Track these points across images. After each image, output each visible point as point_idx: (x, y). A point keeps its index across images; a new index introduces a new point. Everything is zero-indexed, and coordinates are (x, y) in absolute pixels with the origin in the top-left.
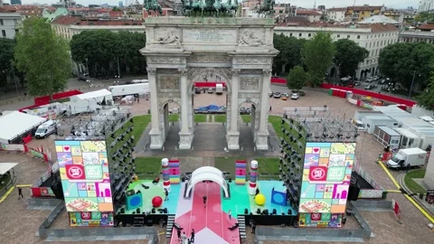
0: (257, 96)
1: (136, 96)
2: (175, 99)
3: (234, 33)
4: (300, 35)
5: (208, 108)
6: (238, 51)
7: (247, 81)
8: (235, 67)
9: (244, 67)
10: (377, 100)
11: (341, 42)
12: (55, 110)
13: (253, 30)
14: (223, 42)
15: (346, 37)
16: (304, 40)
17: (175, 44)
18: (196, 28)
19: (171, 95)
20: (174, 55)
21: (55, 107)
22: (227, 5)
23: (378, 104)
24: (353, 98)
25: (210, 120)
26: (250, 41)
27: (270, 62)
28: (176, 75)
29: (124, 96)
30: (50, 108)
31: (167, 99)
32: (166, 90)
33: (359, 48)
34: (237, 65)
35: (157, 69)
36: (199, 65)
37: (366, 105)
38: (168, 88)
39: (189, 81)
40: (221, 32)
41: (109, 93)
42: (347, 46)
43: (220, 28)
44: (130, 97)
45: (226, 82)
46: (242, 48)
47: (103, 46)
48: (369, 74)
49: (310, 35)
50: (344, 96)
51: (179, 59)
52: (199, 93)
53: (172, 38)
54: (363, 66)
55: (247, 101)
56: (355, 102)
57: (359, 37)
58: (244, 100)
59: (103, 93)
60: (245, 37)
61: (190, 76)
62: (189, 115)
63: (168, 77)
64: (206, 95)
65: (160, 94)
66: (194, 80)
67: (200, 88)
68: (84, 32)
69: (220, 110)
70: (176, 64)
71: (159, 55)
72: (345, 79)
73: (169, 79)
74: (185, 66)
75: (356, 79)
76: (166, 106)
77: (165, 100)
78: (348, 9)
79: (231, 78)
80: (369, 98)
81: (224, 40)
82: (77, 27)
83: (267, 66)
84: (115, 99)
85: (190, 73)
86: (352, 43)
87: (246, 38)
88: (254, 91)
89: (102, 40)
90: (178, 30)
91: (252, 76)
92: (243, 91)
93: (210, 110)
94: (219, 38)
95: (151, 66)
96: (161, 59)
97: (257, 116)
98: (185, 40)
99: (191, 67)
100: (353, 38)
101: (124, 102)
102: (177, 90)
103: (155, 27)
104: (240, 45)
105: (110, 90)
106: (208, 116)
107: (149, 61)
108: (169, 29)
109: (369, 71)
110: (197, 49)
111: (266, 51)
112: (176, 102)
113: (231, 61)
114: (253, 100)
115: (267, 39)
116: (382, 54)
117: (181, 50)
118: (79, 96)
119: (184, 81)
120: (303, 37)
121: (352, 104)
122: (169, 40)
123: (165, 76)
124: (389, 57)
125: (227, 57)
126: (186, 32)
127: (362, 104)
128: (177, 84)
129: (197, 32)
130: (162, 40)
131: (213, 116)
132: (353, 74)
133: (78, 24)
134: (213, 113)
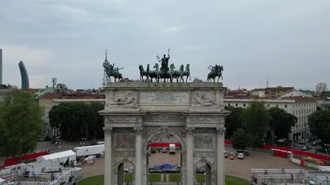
0: (212, 155)
1: (98, 156)
2: (130, 159)
3: (187, 95)
4: (237, 105)
5: (162, 167)
6: (191, 110)
7: (201, 139)
8: (189, 126)
9: (198, 126)
10: (319, 161)
11: (272, 110)
12: (19, 171)
13: (204, 92)
14: (177, 102)
15: (275, 106)
16: (240, 109)
17: (132, 105)
18: (152, 90)
19: (126, 154)
20: (130, 115)
21: (19, 168)
22: (180, 71)
23: (321, 164)
24: (295, 157)
25: (165, 181)
26: (202, 102)
27: (223, 121)
28: (131, 134)
29: (87, 156)
30: (14, 169)
31: (122, 158)
32: (121, 150)
33: (289, 114)
34: (191, 124)
35: (114, 128)
36: (155, 124)
37: (310, 165)
38: (123, 147)
39: (144, 140)
40: (175, 94)
41: (73, 153)
42: (279, 112)
43: (174, 91)
44: (91, 157)
45: (180, 140)
46: (194, 107)
47: (76, 114)
48: (300, 137)
49: (244, 105)
50: (285, 156)
51: (135, 119)
52: (154, 152)
53: (130, 99)
54: (294, 130)
55: (202, 161)
56: (298, 161)
57: (286, 106)
58: (199, 159)
59: (68, 154)
60: (197, 98)
61: (145, 135)
62: (143, 175)
63: (124, 136)
64: (161, 154)
65: (114, 153)
66: (149, 139)
67: (154, 148)
68: (62, 104)
69: (174, 169)
70: (132, 123)
71: (116, 115)
72: (281, 141)
73: (125, 138)
74: (140, 125)
75: (290, 141)
76: (121, 166)
77: (119, 160)
78: (267, 89)
79: (185, 137)
80: (309, 158)
81: (178, 101)
82: (58, 100)
83: (220, 125)
84: (78, 159)
85: (145, 132)
86: (282, 110)
87: (199, 99)
88: (209, 150)
89: (77, 109)
90: (135, 93)
91: (206, 134)
92: (197, 150)
93: (164, 169)
94: (173, 99)
95: (108, 126)
96: (119, 118)
97: (213, 177)
98: (141, 101)
99: (146, 126)
100: (281, 107)
101: (86, 162)
102: (132, 149)
103: (114, 90)
104: (193, 105)
105: (75, 151)
106: (162, 175)
107: (106, 120)
108: (127, 92)
109: (299, 134)
110: (152, 109)
111: (219, 110)
112: (131, 162)
113: (184, 120)
114: (209, 159)
115: (218, 100)
116: (311, 119)
117: (137, 110)
118: (44, 157)
119: (139, 140)
120: (239, 106)
121: (296, 164)
122: (127, 102)
123: (120, 135)
124: (318, 121)
125: (182, 116)
126: (143, 94)
127: (306, 163)
128: (132, 143)
129: (153, 94)
130: (119, 101)
131: (167, 175)
132: (287, 137)
133: (60, 98)
134: (167, 172)
